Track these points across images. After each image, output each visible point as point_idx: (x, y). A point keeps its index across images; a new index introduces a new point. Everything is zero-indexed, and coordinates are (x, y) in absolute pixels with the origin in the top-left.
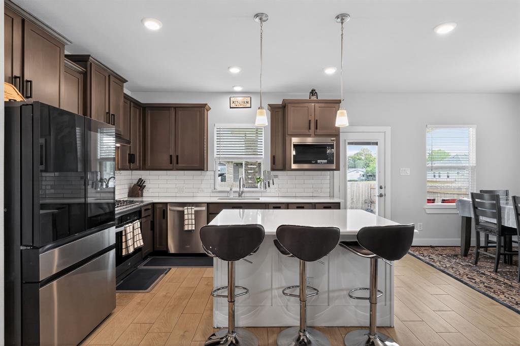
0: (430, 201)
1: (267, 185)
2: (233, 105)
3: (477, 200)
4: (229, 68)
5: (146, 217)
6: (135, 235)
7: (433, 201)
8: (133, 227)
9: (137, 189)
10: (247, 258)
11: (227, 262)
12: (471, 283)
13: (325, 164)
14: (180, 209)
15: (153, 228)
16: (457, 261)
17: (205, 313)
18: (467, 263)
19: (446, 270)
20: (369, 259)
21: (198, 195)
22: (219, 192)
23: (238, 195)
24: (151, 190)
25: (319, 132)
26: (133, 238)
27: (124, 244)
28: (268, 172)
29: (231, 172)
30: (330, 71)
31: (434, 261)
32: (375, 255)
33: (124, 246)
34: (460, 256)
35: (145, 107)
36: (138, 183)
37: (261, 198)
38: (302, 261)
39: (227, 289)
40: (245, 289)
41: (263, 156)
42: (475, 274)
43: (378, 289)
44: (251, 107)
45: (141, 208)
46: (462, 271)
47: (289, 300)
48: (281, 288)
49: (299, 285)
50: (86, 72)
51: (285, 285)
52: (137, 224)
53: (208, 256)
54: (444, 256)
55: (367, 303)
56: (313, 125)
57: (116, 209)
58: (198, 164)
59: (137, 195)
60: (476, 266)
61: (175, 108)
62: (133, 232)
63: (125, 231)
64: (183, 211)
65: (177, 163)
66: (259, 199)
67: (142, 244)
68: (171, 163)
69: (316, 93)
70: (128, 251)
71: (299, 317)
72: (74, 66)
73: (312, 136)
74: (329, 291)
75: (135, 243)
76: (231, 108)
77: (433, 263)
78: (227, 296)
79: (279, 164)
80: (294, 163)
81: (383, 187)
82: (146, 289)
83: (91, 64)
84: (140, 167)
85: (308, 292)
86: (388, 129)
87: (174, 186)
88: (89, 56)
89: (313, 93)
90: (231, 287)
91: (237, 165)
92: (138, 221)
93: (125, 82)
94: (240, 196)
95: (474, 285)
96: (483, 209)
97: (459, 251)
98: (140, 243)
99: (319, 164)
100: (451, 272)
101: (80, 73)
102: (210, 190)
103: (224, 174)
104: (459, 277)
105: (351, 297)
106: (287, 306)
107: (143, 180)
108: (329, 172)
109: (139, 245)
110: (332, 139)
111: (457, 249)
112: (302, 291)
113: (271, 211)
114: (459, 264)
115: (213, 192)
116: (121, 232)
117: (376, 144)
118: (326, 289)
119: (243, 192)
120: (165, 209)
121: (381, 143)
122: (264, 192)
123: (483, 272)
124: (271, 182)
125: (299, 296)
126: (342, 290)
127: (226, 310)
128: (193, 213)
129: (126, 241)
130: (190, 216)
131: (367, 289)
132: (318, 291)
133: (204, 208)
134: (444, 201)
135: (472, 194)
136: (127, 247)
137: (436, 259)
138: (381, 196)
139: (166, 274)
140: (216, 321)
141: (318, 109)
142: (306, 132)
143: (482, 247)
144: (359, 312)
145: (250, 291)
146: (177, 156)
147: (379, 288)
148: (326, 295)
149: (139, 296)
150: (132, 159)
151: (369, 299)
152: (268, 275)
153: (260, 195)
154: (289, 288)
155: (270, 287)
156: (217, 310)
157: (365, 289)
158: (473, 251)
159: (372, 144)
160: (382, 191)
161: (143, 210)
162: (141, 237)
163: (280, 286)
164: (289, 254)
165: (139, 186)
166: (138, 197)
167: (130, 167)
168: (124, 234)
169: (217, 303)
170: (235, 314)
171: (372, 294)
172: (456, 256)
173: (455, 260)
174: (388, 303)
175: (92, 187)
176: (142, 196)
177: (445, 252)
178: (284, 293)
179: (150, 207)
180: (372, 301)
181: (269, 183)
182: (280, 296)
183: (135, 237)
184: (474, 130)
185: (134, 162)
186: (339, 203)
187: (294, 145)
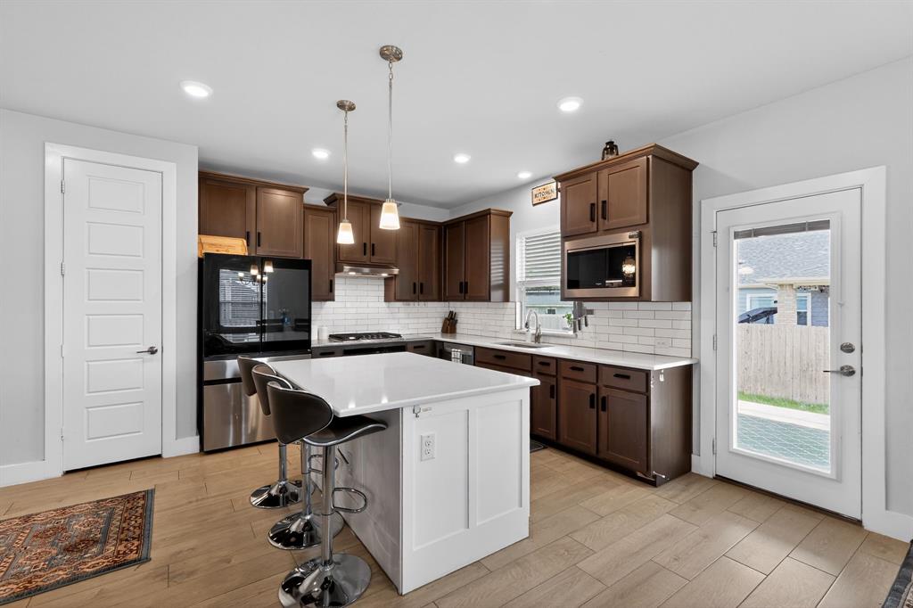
1: (577, 326)
2: (535, 201)
13: (619, 287)
22: (519, 333)
25: (609, 223)
35: (446, 227)
36: (448, 316)
44: (557, 199)
56: (597, 213)
58: (485, 293)
61: (466, 221)
65: (467, 292)
68: (461, 293)
73: (598, 233)
76: (534, 205)
80: (568, 288)
81: (857, 346)
84: (440, 298)
87: (479, 321)
89: (611, 147)
99: (608, 287)
102: (511, 330)
110: (633, 234)
115: (513, 333)
117: (827, 224)
122: (573, 338)
124: (583, 322)
138: (846, 371)
141: (605, 179)
146: (467, 283)
153: (568, 341)
160: (851, 360)
161: (410, 346)
181: (579, 323)
186: (649, 371)
187: (568, 254)
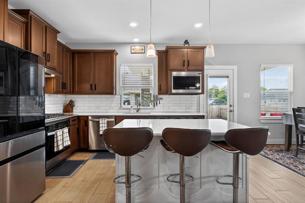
0: (262, 115)
1: (156, 104)
2: (133, 51)
3: (297, 113)
4: (129, 23)
5: (73, 125)
6: (64, 137)
7: (265, 115)
8: (63, 132)
9: (69, 107)
10: (140, 153)
11: (125, 157)
12: (297, 170)
13: (195, 89)
14: (97, 120)
15: (78, 133)
16: (283, 154)
17: (110, 194)
18: (290, 156)
19: (277, 161)
20: (233, 154)
21: (110, 111)
22: (124, 109)
23: (136, 111)
24: (78, 108)
25: (190, 68)
26: (63, 140)
27: (55, 144)
28: (156, 95)
29: (133, 99)
30: (198, 25)
31: (268, 155)
32: (239, 151)
33: (55, 145)
34: (284, 152)
35: (74, 52)
36: (69, 103)
37: (151, 113)
38: (181, 155)
39: (125, 177)
40: (139, 176)
41: (153, 85)
42: (297, 163)
43: (239, 177)
44: (144, 53)
45: (69, 119)
46: (288, 161)
47: (171, 185)
48: (166, 175)
49: (179, 173)
50: (28, 22)
51: (168, 173)
52: (66, 130)
53: (109, 152)
54: (274, 151)
55: (231, 187)
56: (186, 64)
57: (46, 120)
58: (109, 90)
59: (69, 111)
60: (297, 158)
61: (94, 53)
62: (63, 136)
63: (56, 134)
64: (99, 122)
65: (95, 90)
66: (150, 113)
67: (69, 143)
68: (91, 89)
69: (188, 42)
70: (58, 149)
71: (180, 197)
72: (18, 17)
73: (185, 71)
74: (201, 178)
75: (64, 143)
76: (131, 53)
77: (267, 156)
78: (125, 183)
79: (163, 90)
80: (173, 89)
81: (232, 105)
82: (69, 175)
83: (31, 17)
84: (70, 92)
85: (186, 179)
86: (235, 67)
87: (94, 105)
88: (29, 10)
89: (186, 42)
90: (128, 175)
91: (137, 95)
92: (66, 128)
93: (58, 33)
94: (137, 111)
95: (299, 171)
96: (301, 119)
97: (283, 148)
98: (68, 143)
99: (190, 89)
100: (280, 161)
101: (23, 22)
102: (118, 108)
103: (129, 100)
104: (287, 166)
105: (218, 182)
106: (170, 189)
107: (73, 101)
108: (196, 95)
109: (67, 144)
110: (199, 73)
111: (281, 146)
112: (182, 178)
113: (158, 120)
114: (285, 157)
115: (120, 109)
116: (54, 135)
117: (228, 77)
118: (199, 176)
119: (139, 109)
120: (87, 120)
121: (231, 77)
122: (153, 109)
123: (303, 162)
124: (158, 102)
125: (180, 182)
126: (211, 177)
127: (125, 192)
128: (106, 122)
129: (57, 142)
130: (103, 125)
131: (231, 176)
132: (193, 178)
133: (113, 120)
134: (272, 115)
135: (293, 109)
136: (58, 146)
137: (269, 153)
138: (231, 111)
139: (84, 164)
140: (117, 200)
141: (189, 53)
142: (182, 68)
143: (300, 145)
144: (224, 193)
145: (142, 178)
146: (95, 85)
147: (240, 175)
148: (199, 181)
149: (65, 181)
150: (64, 86)
151: (233, 184)
152: (156, 166)
153: (150, 111)
154: (172, 175)
155: (157, 175)
156: (118, 192)
157: (229, 176)
158: (293, 147)
159: (225, 77)
160: (232, 108)
161: (71, 120)
162: (69, 139)
163: (164, 174)
164: (173, 150)
165: (70, 105)
166: (69, 112)
167: (63, 92)
168: (55, 137)
169: (118, 187)
170: (131, 195)
171: (234, 180)
172: (282, 151)
173: (281, 154)
174: (244, 186)
175: (39, 106)
176: (72, 112)
177: (273, 148)
178: (168, 180)
179: (76, 118)
180: (235, 185)
181: (157, 103)
182: (165, 181)
183: (64, 139)
184: (292, 68)
185: (66, 89)
186: (204, 116)
187: (173, 76)
